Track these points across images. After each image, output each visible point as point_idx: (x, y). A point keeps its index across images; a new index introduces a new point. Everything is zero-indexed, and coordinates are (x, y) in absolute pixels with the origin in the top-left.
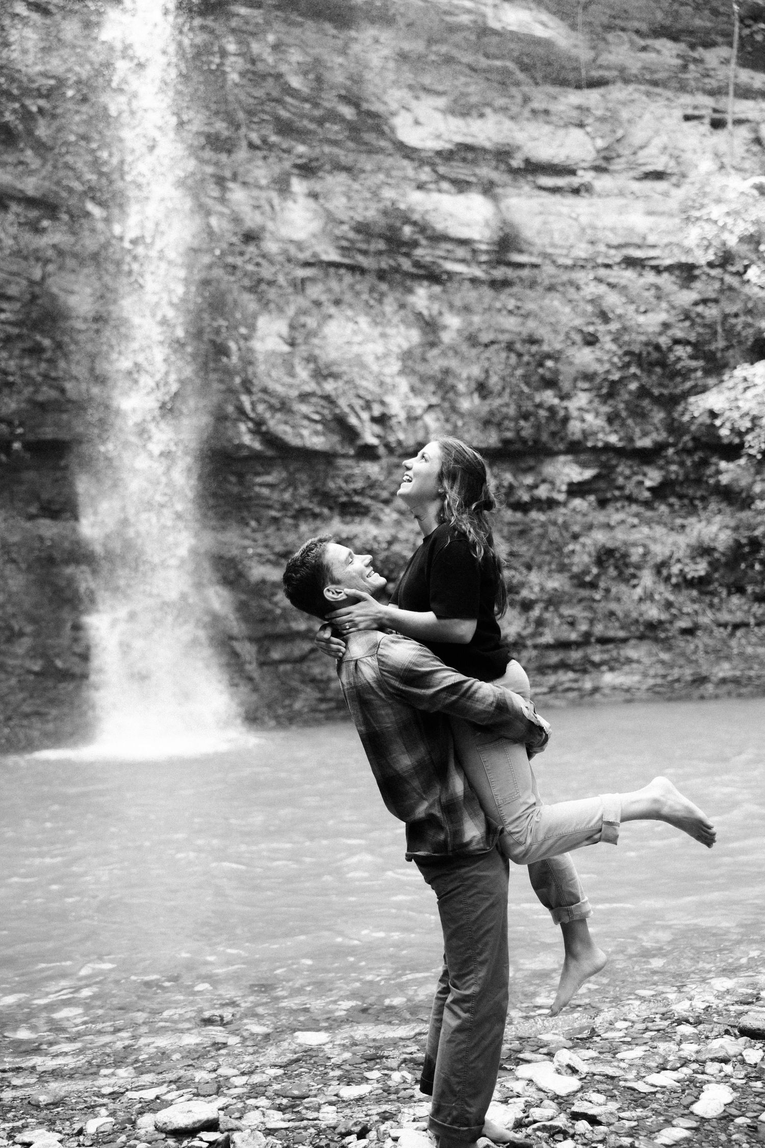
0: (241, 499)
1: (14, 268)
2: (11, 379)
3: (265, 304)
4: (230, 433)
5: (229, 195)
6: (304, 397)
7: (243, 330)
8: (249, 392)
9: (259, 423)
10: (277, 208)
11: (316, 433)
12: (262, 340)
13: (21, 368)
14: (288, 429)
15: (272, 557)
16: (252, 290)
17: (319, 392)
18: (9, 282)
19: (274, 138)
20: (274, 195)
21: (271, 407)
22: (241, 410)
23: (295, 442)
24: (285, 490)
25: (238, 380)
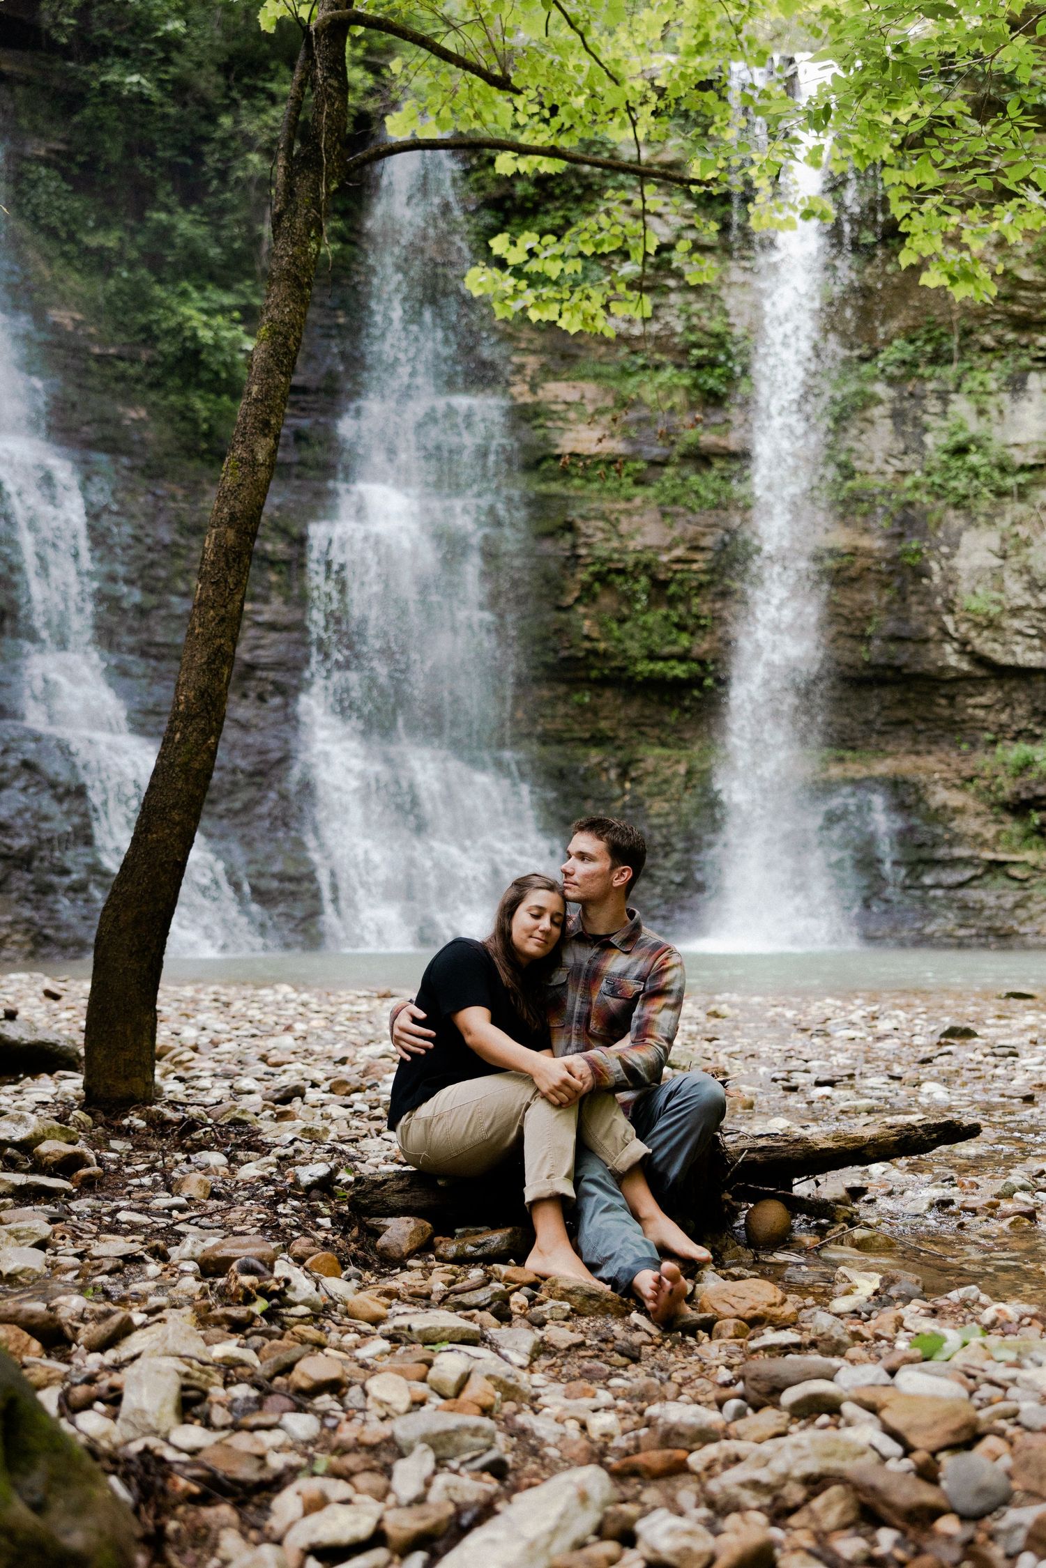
0: (955, 722)
1: (712, 520)
2: (703, 622)
3: (972, 520)
4: (933, 655)
5: (951, 408)
6: (1016, 612)
7: (945, 549)
8: (951, 612)
9: (964, 643)
10: (1007, 412)
11: (1032, 649)
12: (967, 557)
13: (713, 611)
14: (997, 646)
15: (958, 782)
16: (956, 506)
17: (1034, 605)
18: (704, 534)
19: (1010, 336)
20: (1005, 397)
21: (977, 625)
22: (944, 630)
23: (1008, 660)
24: (1002, 710)
25: (939, 601)
